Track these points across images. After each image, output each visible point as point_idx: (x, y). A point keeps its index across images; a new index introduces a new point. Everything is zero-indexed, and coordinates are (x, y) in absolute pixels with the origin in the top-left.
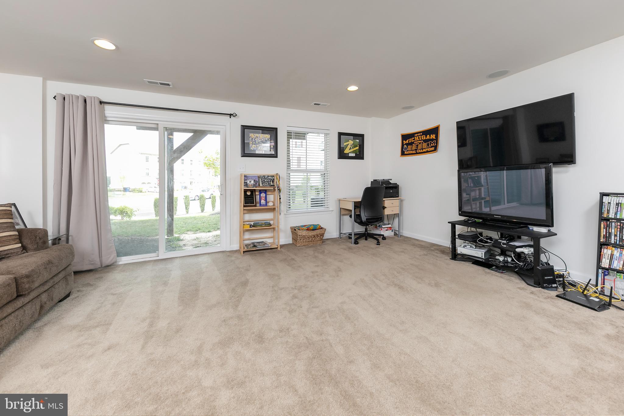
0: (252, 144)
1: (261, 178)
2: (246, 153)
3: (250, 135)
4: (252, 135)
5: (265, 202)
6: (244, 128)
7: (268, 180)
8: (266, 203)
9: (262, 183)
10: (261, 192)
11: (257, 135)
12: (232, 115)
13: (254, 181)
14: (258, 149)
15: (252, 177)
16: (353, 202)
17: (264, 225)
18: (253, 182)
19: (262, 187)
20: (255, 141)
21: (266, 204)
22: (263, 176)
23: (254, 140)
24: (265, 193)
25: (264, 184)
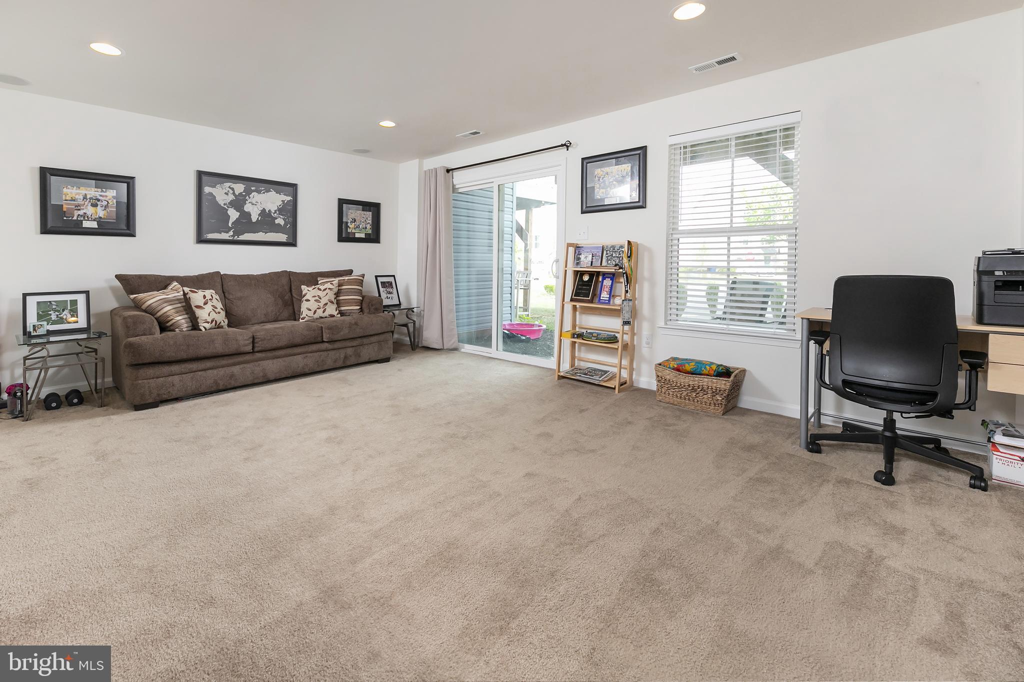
0: (599, 188)
1: (607, 251)
2: (589, 207)
3: (596, 173)
4: (598, 172)
5: (608, 296)
6: (587, 162)
7: (620, 254)
8: (610, 298)
9: (608, 260)
11: (607, 169)
13: (594, 255)
14: (609, 196)
15: (590, 249)
16: (805, 321)
17: (595, 338)
18: (589, 258)
20: (604, 182)
21: (609, 301)
22: (611, 247)
23: (602, 179)
24: (612, 279)
25: (609, 262)
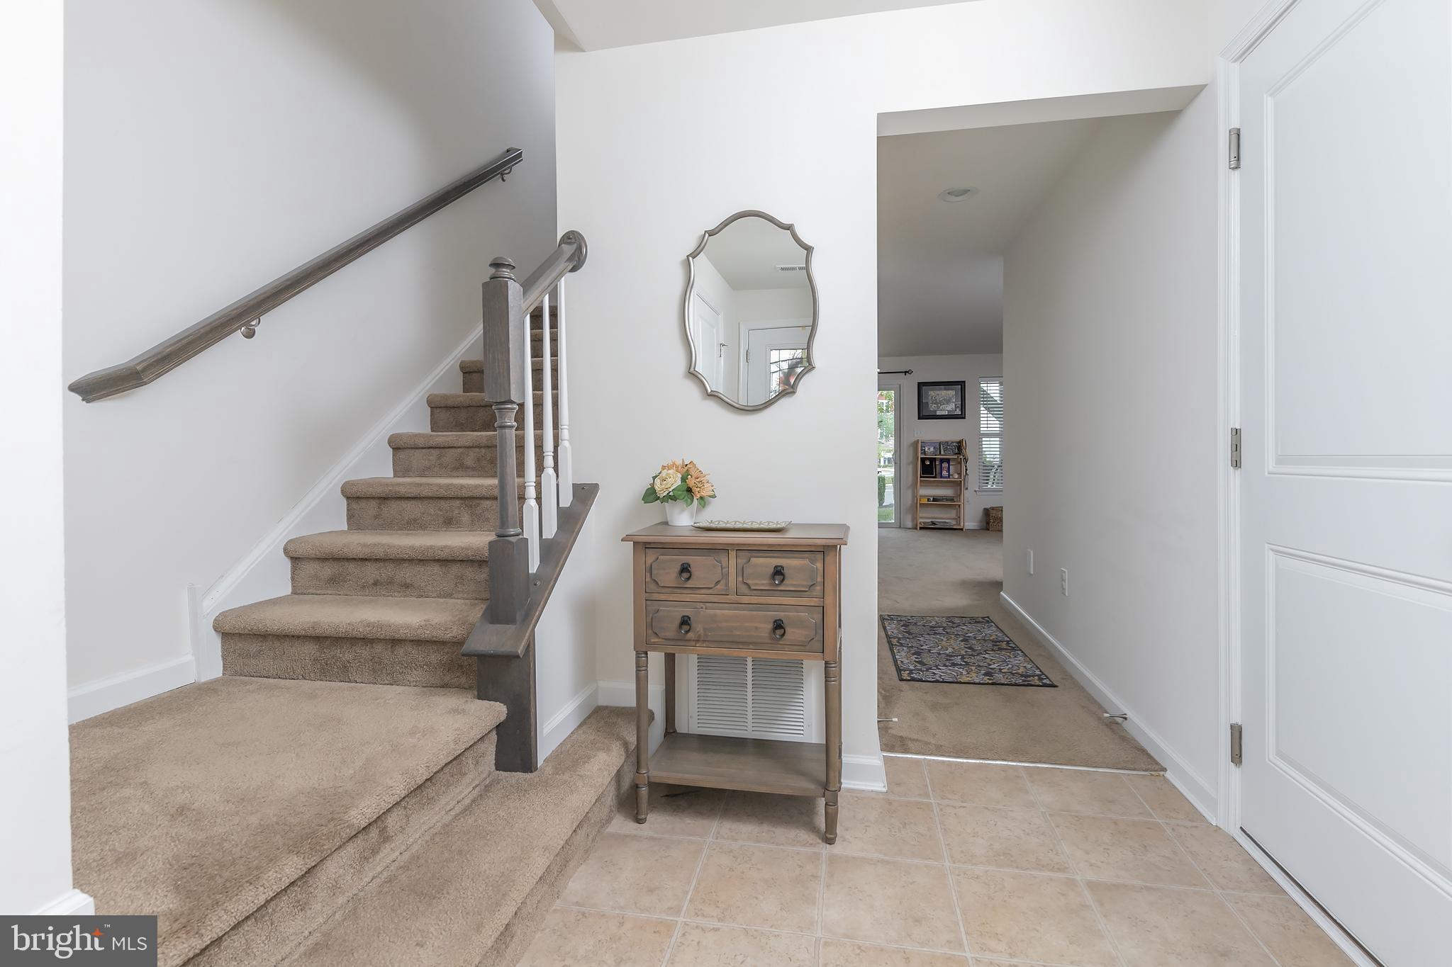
0: (931, 404)
1: (943, 444)
2: (923, 416)
3: (928, 393)
4: (931, 393)
6: (920, 385)
7: (952, 447)
8: (949, 474)
9: (945, 451)
10: (942, 461)
11: (938, 391)
12: (908, 372)
13: (934, 448)
14: (942, 409)
15: (931, 443)
17: (946, 501)
18: (932, 449)
19: (943, 455)
21: (949, 476)
22: (946, 442)
23: (935, 398)
24: (948, 462)
